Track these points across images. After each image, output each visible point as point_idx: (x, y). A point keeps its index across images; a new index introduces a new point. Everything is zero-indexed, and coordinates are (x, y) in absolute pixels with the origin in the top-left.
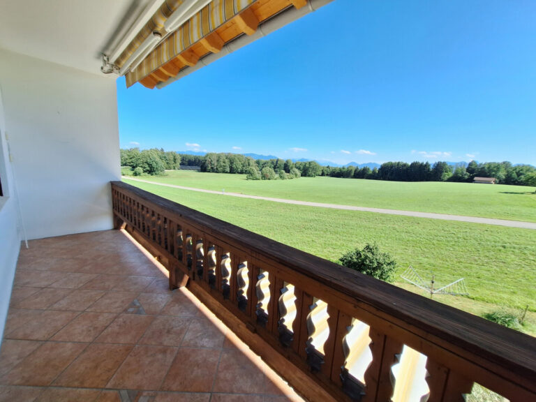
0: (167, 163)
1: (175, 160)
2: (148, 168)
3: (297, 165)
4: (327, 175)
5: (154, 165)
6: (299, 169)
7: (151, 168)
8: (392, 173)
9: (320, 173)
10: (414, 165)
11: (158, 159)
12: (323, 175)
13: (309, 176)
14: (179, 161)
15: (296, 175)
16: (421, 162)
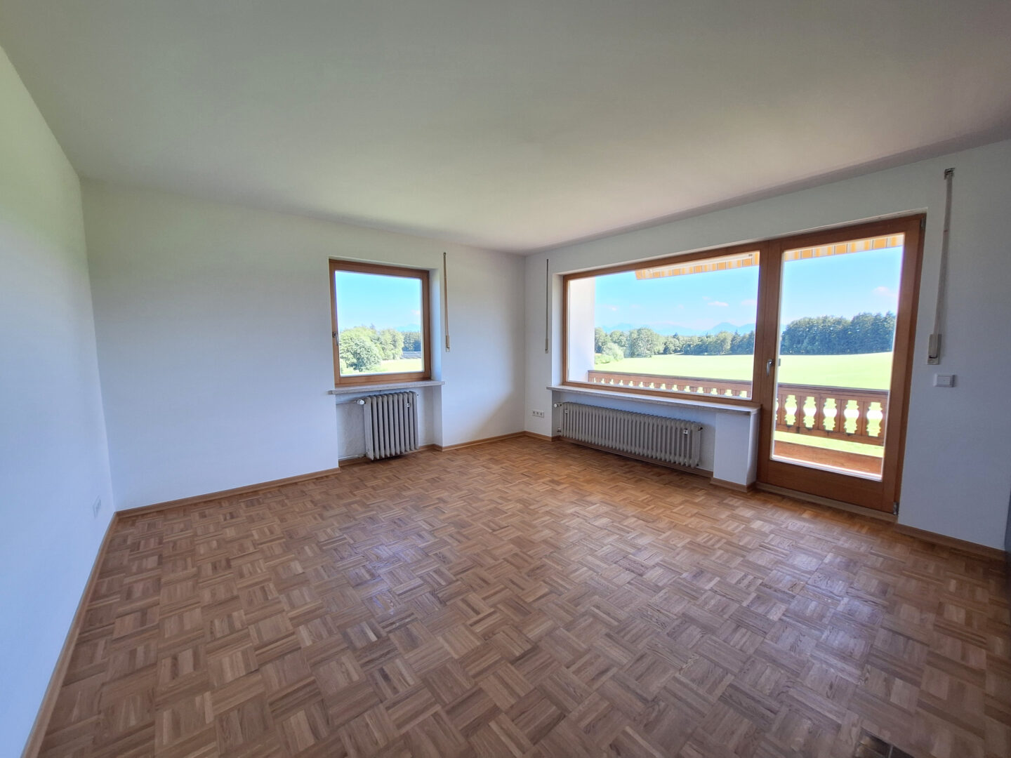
0: (383, 349)
1: (394, 343)
2: (355, 361)
3: (615, 338)
4: (675, 351)
5: (364, 355)
6: (618, 342)
7: (358, 359)
8: (814, 338)
9: (661, 348)
10: (858, 321)
11: (368, 343)
12: (666, 351)
13: (638, 355)
14: (401, 345)
15: (615, 356)
16: (874, 313)
